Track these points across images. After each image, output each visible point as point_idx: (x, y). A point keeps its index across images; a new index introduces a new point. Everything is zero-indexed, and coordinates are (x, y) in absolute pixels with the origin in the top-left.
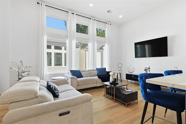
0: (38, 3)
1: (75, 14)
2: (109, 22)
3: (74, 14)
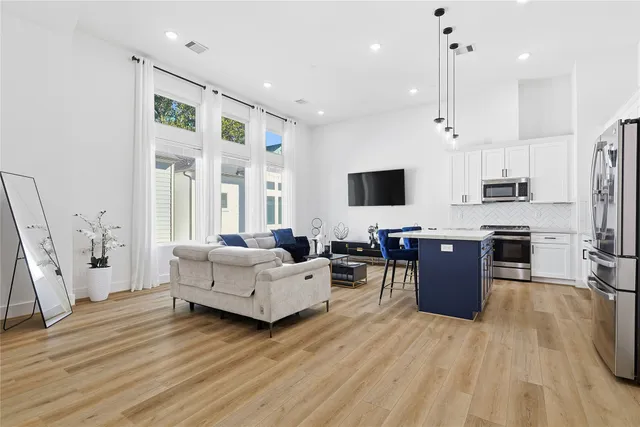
0: (134, 58)
1: (220, 93)
2: (292, 117)
3: (216, 92)
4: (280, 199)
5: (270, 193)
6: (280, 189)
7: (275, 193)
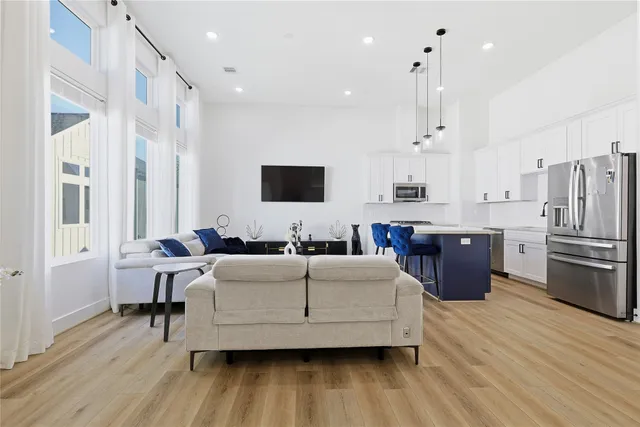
4: (87, 188)
5: (70, 179)
6: (87, 174)
7: (80, 180)
